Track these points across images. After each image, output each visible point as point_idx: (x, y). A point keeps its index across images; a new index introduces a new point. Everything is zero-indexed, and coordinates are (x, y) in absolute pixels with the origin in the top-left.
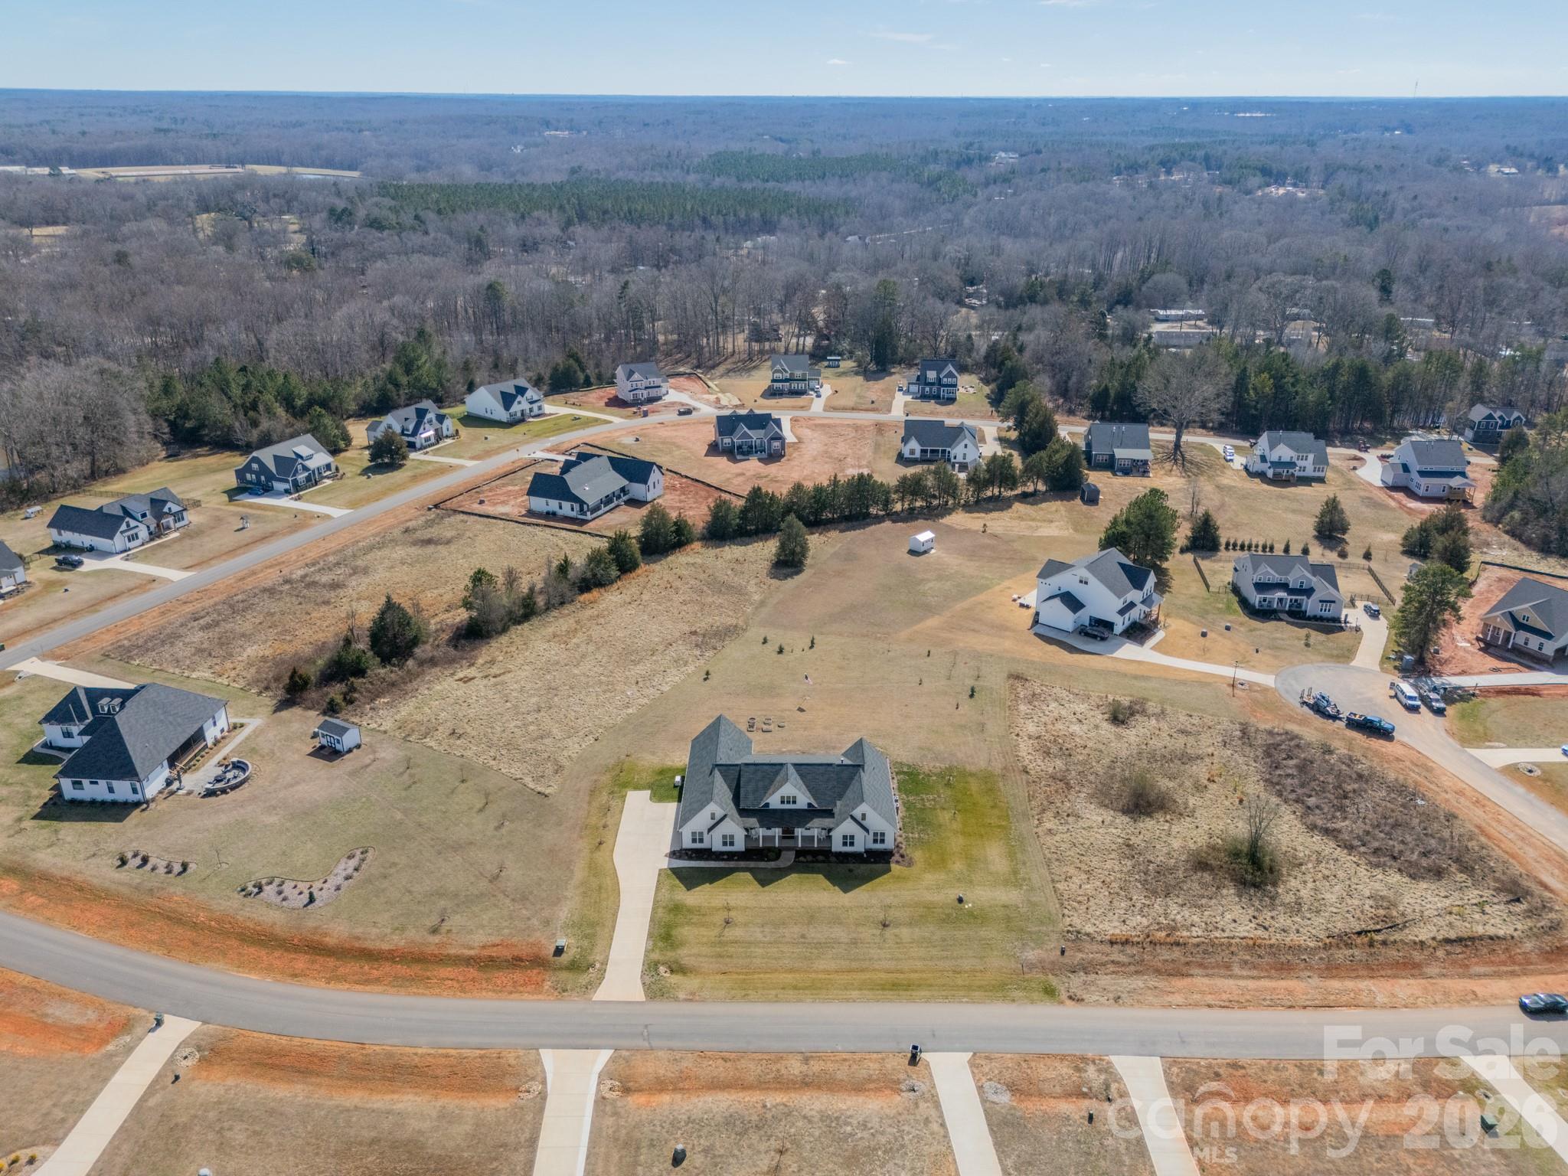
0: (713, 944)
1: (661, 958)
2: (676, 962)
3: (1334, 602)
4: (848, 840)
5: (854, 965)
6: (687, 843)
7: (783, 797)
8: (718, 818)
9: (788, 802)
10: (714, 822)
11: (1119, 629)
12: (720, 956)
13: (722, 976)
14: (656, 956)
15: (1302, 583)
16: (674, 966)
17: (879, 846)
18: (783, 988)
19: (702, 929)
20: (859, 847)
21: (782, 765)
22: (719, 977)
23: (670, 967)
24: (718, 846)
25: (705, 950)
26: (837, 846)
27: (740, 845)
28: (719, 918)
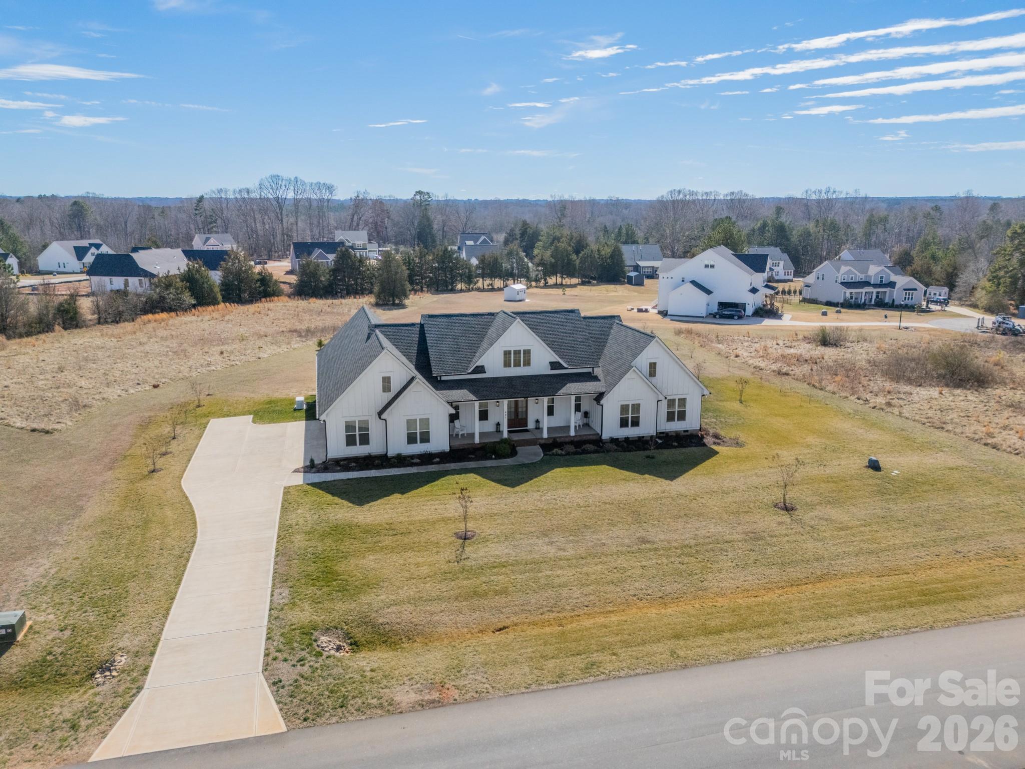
0: (448, 576)
1: (318, 619)
2: (366, 622)
3: (915, 290)
4: (630, 417)
5: (794, 573)
6: (337, 448)
7: (507, 354)
8: (395, 386)
9: (517, 364)
10: (390, 396)
11: (750, 310)
12: (476, 594)
13: (500, 637)
14: (304, 615)
15: (882, 278)
16: (358, 634)
17: (676, 426)
18: (677, 637)
19: (410, 554)
20: (646, 428)
21: (492, 314)
22: (489, 638)
23: (347, 636)
24: (398, 445)
25: (431, 588)
26: (611, 428)
27: (440, 442)
28: (444, 534)
